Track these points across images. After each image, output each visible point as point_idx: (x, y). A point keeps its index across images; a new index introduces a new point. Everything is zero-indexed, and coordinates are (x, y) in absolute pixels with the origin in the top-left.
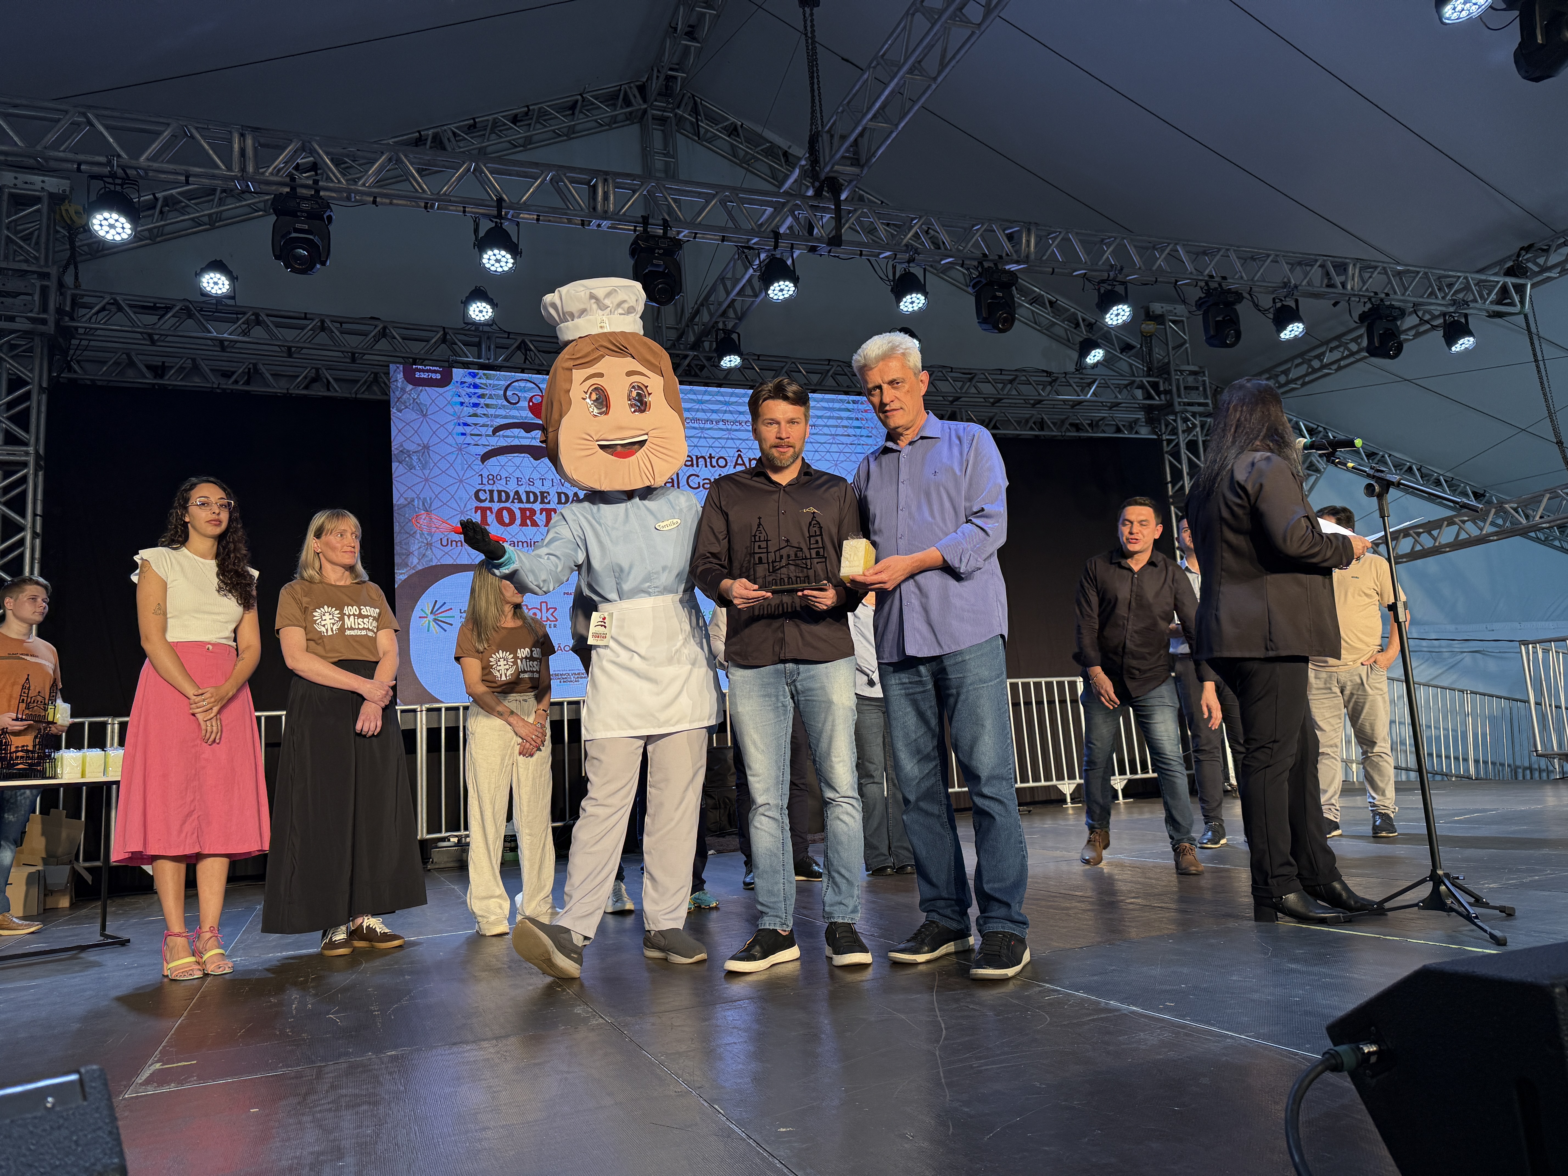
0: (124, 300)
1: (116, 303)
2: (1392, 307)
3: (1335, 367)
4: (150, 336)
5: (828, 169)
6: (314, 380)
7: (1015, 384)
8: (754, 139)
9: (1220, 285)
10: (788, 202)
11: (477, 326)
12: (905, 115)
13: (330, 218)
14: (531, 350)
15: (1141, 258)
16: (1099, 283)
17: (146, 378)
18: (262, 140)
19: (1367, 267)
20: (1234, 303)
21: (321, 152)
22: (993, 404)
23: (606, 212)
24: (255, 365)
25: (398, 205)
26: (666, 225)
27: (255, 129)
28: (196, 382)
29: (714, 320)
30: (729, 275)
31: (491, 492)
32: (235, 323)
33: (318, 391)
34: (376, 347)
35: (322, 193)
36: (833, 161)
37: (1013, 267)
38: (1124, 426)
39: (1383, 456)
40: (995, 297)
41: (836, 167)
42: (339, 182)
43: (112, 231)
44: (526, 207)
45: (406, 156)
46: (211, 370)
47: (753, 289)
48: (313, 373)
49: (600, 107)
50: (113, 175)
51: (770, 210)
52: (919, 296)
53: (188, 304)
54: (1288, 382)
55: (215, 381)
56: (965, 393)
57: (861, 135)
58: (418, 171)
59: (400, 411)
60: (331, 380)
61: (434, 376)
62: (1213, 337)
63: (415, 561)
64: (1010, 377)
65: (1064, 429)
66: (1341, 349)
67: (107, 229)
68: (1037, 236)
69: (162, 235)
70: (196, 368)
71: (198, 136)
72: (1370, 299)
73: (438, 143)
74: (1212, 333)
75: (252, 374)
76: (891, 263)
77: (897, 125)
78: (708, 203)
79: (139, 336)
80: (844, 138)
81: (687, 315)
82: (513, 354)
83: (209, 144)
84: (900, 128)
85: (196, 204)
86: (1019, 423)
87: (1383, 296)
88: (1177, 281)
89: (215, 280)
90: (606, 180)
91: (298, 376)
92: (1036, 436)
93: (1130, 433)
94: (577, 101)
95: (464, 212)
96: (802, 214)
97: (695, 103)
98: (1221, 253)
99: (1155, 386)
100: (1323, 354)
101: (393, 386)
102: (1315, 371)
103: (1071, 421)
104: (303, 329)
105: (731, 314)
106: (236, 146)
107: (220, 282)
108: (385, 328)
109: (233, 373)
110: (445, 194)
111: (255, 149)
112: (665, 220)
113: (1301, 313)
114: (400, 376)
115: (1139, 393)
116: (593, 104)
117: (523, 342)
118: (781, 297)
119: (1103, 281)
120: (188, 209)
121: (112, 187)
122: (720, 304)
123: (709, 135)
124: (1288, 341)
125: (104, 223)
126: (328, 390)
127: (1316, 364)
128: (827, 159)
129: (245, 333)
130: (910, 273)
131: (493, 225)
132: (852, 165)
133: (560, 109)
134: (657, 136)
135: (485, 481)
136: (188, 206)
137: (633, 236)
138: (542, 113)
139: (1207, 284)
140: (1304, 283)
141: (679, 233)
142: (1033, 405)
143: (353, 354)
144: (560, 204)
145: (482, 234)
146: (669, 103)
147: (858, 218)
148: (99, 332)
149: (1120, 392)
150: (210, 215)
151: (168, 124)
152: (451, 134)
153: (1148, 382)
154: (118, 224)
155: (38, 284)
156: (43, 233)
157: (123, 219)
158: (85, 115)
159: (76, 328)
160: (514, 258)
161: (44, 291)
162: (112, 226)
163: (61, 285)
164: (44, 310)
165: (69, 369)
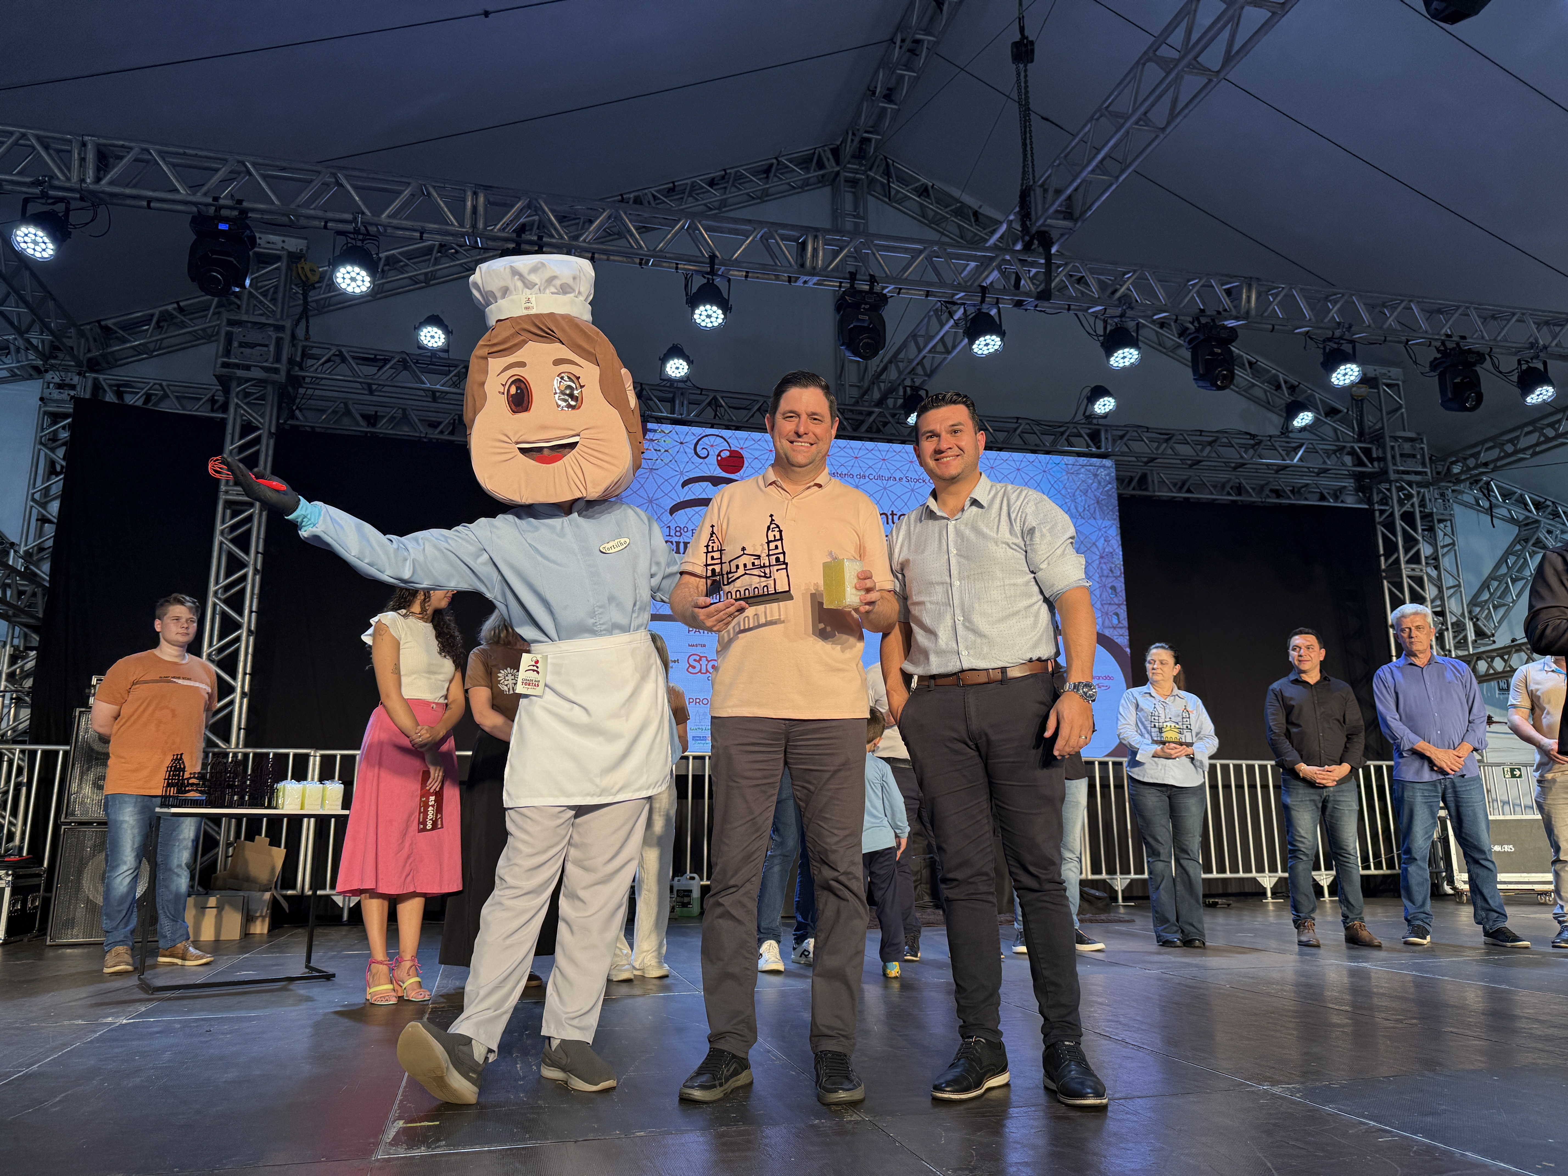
0: (349, 352)
1: (341, 355)
4: (370, 385)
5: (1039, 223)
7: (1215, 446)
8: (944, 200)
9: (1458, 344)
10: (997, 256)
11: (672, 381)
12: (1128, 166)
14: (722, 406)
15: (1371, 315)
16: (1324, 341)
17: (358, 425)
18: (492, 199)
20: (1473, 364)
21: (546, 209)
22: (1191, 466)
23: (814, 268)
25: (614, 261)
26: (872, 280)
27: (487, 188)
28: (405, 431)
29: (901, 377)
30: (923, 332)
31: (678, 543)
32: (447, 375)
36: (1045, 215)
37: (1231, 323)
38: (1329, 494)
40: (1213, 353)
41: (1049, 221)
42: (562, 238)
43: (353, 284)
44: (737, 264)
45: (625, 213)
46: (420, 420)
47: (945, 345)
49: (794, 170)
50: (357, 231)
51: (974, 264)
52: (1132, 351)
53: (405, 356)
54: (1515, 452)
55: (423, 431)
56: (1162, 454)
57: (1077, 188)
58: (637, 229)
62: (1450, 400)
64: (1210, 439)
65: (1264, 495)
67: (349, 282)
68: (1258, 292)
70: (406, 418)
71: (435, 195)
74: (1449, 395)
76: (1101, 318)
77: (1117, 178)
78: (914, 258)
79: (358, 385)
80: (1058, 192)
81: (871, 372)
82: (704, 410)
83: (444, 202)
84: (1121, 180)
85: (414, 263)
86: (1215, 487)
88: (1408, 341)
89: (432, 334)
90: (816, 237)
92: (1233, 501)
93: (1336, 501)
94: (771, 165)
95: (677, 268)
96: (1010, 268)
97: (887, 165)
98: (1460, 311)
99: (1367, 452)
100: (1561, 421)
102: (1546, 441)
103: (1272, 487)
105: (920, 370)
106: (469, 204)
107: (436, 336)
109: (440, 423)
110: (661, 251)
111: (486, 206)
112: (872, 276)
113: (1550, 375)
115: (1348, 460)
116: (787, 167)
117: (715, 398)
118: (986, 352)
119: (1329, 339)
120: (407, 268)
121: (354, 243)
122: (910, 361)
123: (900, 196)
124: (1534, 406)
125: (347, 276)
127: (1548, 433)
128: (1040, 213)
129: (455, 385)
130: (1122, 328)
131: (705, 281)
132: (1065, 219)
133: (756, 173)
134: (848, 197)
135: (673, 533)
136: (407, 265)
137: (838, 292)
138: (739, 177)
139: (1443, 343)
140: (1554, 344)
141: (884, 288)
142: (1233, 469)
144: (769, 261)
145: (694, 290)
146: (862, 165)
147: (1069, 272)
148: (323, 382)
149: (1329, 457)
150: (426, 274)
151: (409, 184)
152: (651, 198)
153: (1359, 448)
154: (359, 278)
155: (274, 336)
156: (281, 289)
157: (363, 273)
158: (334, 175)
159: (304, 378)
160: (724, 313)
161: (279, 342)
162: (353, 279)
163: (293, 336)
164: (278, 359)
165: (293, 416)
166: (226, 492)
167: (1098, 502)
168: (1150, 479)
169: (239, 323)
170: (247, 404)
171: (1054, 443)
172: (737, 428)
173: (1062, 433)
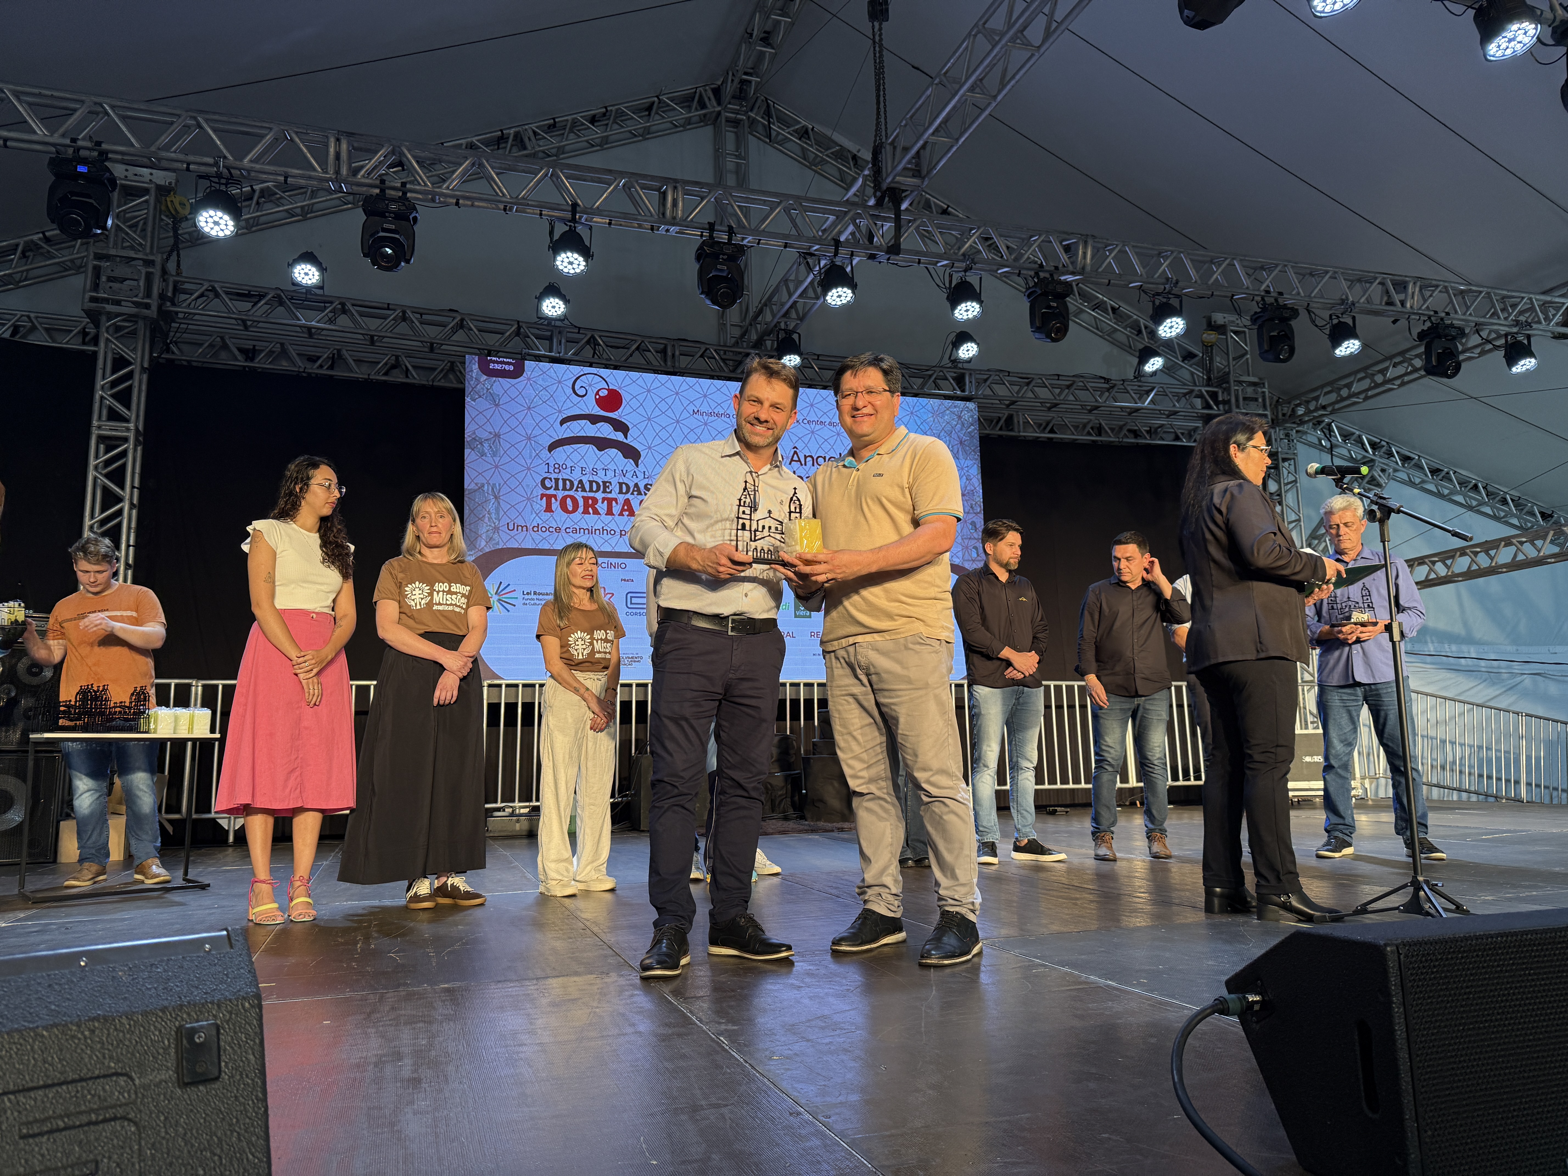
0: (222, 287)
1: (213, 290)
2: (1452, 326)
3: (1398, 382)
4: (244, 321)
5: (889, 180)
6: (394, 367)
7: (1072, 390)
8: (824, 142)
9: (1276, 300)
10: (849, 211)
11: (550, 320)
12: (966, 130)
13: (415, 219)
14: (599, 345)
15: (1197, 272)
16: (1154, 295)
17: (236, 359)
18: (356, 145)
19: (1426, 285)
20: (1289, 319)
21: (410, 157)
22: (1049, 409)
23: (674, 218)
24: (339, 351)
25: (479, 207)
26: (731, 231)
27: (350, 135)
28: (284, 365)
29: (776, 320)
30: (792, 277)
31: (557, 480)
32: (323, 311)
33: (397, 377)
34: (454, 338)
35: (409, 195)
36: (895, 172)
37: (1070, 278)
38: (1182, 434)
39: (1448, 473)
40: (1049, 307)
41: (898, 178)
42: (426, 185)
43: (217, 228)
44: (599, 212)
45: (488, 159)
46: (298, 354)
47: (815, 291)
48: (393, 361)
49: (675, 109)
50: (219, 175)
51: (832, 218)
52: (974, 304)
53: (279, 292)
54: (1350, 396)
55: (301, 365)
56: (1023, 396)
57: (923, 147)
58: (499, 175)
59: (474, 400)
60: (410, 368)
61: (507, 367)
62: (1266, 351)
63: (483, 543)
64: (1068, 383)
65: (1122, 435)
66: (1406, 365)
67: (212, 225)
68: (1093, 247)
69: (257, 225)
70: (284, 352)
71: (297, 140)
72: (1429, 318)
73: (519, 141)
74: (1266, 347)
75: (336, 359)
76: (948, 271)
77: (957, 140)
78: (772, 210)
79: (233, 321)
80: (906, 150)
81: (751, 313)
82: (582, 348)
83: (306, 146)
84: (960, 142)
85: (289, 196)
86: (1076, 427)
87: (1443, 315)
88: (1233, 295)
89: (306, 271)
90: (675, 188)
91: (379, 363)
92: (1093, 441)
94: (653, 103)
95: (541, 214)
96: (863, 223)
97: (768, 106)
98: (1279, 268)
99: (1214, 395)
100: (1387, 369)
101: (467, 377)
102: (1377, 386)
103: (1128, 427)
104: (385, 319)
105: (793, 315)
106: (332, 150)
107: (310, 273)
108: (462, 320)
109: (319, 358)
110: (523, 198)
111: (349, 152)
112: (730, 228)
113: (1358, 330)
114: (475, 367)
115: (1198, 402)
116: (668, 105)
117: (593, 337)
118: (839, 303)
119: (1158, 294)
120: (282, 201)
121: (217, 186)
122: (783, 304)
123: (780, 137)
124: (1344, 358)
125: (210, 220)
126: (407, 377)
127: (1379, 378)
128: (889, 170)
129: (331, 321)
130: (966, 282)
131: (567, 228)
132: (914, 176)
133: (637, 110)
134: (730, 138)
135: (551, 470)
136: (282, 198)
137: (700, 241)
138: (620, 114)
139: (1263, 299)
140: (1362, 300)
141: (743, 239)
142: (1090, 411)
143: (432, 344)
144: (632, 210)
145: (556, 236)
146: (742, 106)
147: (919, 226)
148: (196, 317)
149: (1178, 401)
150: (302, 207)
151: (271, 129)
152: (531, 134)
153: (1207, 392)
154: (222, 222)
155: (144, 270)
156: (150, 223)
157: (226, 217)
158: (195, 118)
159: (177, 313)
160: (586, 261)
161: (149, 277)
162: (216, 223)
163: (164, 272)
164: (148, 295)
165: (168, 350)
166: (99, 427)
167: (961, 442)
168: (1016, 421)
169: (107, 257)
170: (116, 338)
171: (923, 386)
172: (616, 368)
173: (930, 376)
